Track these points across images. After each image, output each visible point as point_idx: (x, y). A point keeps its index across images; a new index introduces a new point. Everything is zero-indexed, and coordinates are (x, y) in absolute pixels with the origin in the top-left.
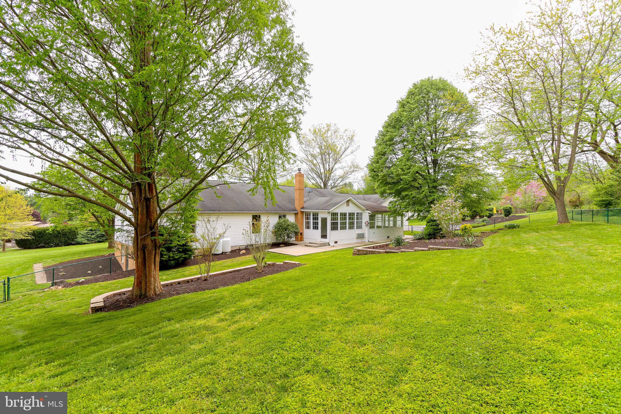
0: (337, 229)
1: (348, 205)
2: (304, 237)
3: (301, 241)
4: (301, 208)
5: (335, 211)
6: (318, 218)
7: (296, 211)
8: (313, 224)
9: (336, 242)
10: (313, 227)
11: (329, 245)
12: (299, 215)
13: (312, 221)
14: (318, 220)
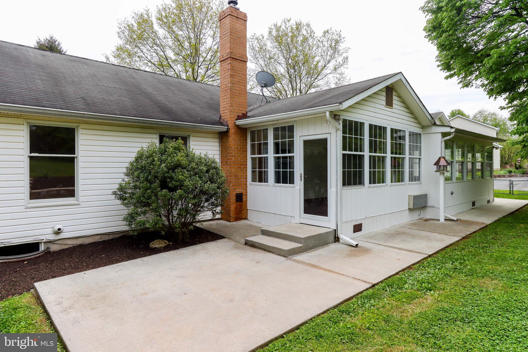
0: (361, 182)
1: (389, 103)
2: (249, 206)
3: (238, 219)
4: (239, 118)
5: (355, 117)
6: (291, 144)
7: (222, 124)
8: (277, 165)
9: (358, 228)
10: (277, 174)
11: (337, 239)
12: (233, 139)
13: (271, 156)
14: (291, 150)
